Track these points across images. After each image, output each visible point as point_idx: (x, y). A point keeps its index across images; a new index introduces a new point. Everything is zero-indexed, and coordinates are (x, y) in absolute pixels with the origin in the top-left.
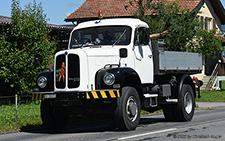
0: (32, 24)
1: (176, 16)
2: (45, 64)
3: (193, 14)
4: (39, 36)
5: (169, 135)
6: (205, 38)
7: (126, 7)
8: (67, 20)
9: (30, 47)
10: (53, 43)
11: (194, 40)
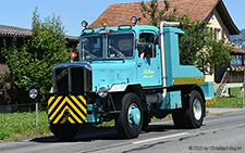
0: (51, 36)
1: (186, 27)
3: (203, 26)
4: (58, 47)
5: (181, 139)
6: (214, 48)
7: (139, 19)
9: (50, 58)
11: (204, 50)
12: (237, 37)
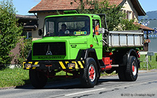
0: (5, 14)
1: (106, 10)
2: (14, 43)
3: (118, 9)
4: (10, 23)
5: (101, 93)
6: (126, 25)
7: (71, 3)
8: (30, 12)
9: (4, 31)
10: (21, 28)
11: (119, 26)
12: (144, 17)
